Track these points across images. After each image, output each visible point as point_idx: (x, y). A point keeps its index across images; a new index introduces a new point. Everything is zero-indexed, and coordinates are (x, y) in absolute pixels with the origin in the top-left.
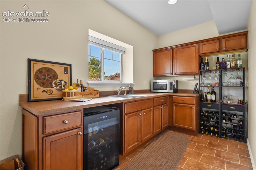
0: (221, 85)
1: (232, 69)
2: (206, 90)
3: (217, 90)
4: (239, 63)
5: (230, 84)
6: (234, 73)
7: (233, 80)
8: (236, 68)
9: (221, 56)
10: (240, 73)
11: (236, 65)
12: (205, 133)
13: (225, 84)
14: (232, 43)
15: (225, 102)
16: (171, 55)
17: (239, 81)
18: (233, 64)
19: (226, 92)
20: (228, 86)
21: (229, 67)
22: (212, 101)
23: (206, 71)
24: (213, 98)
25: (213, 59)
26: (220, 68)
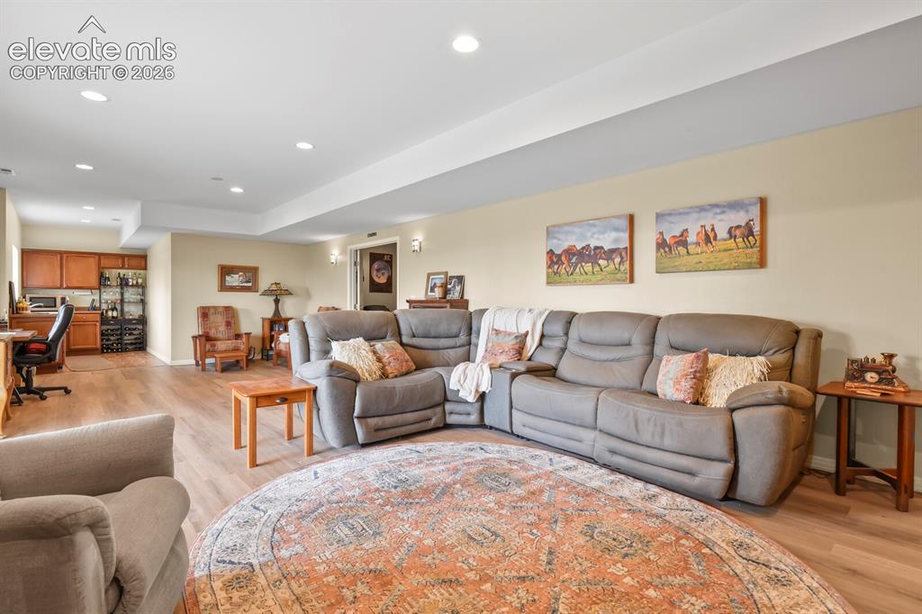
0: (122, 301)
1: (133, 285)
2: (104, 307)
3: (119, 307)
4: (140, 281)
5: (132, 300)
6: (134, 290)
7: (133, 297)
8: (137, 285)
9: (122, 272)
10: (140, 290)
11: (137, 282)
12: (107, 352)
13: (126, 300)
14: (134, 262)
15: (127, 317)
16: (59, 262)
17: (139, 297)
18: (135, 282)
19: (126, 308)
20: (129, 302)
21: (130, 284)
22: (113, 317)
23: (105, 285)
24: (115, 314)
25: (112, 274)
26: (121, 284)
